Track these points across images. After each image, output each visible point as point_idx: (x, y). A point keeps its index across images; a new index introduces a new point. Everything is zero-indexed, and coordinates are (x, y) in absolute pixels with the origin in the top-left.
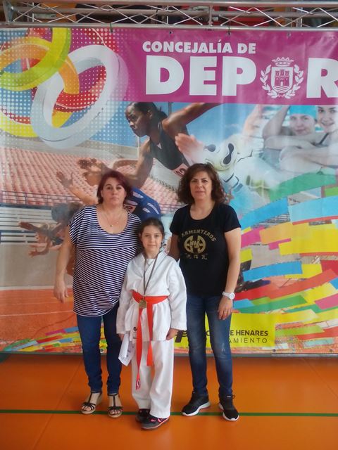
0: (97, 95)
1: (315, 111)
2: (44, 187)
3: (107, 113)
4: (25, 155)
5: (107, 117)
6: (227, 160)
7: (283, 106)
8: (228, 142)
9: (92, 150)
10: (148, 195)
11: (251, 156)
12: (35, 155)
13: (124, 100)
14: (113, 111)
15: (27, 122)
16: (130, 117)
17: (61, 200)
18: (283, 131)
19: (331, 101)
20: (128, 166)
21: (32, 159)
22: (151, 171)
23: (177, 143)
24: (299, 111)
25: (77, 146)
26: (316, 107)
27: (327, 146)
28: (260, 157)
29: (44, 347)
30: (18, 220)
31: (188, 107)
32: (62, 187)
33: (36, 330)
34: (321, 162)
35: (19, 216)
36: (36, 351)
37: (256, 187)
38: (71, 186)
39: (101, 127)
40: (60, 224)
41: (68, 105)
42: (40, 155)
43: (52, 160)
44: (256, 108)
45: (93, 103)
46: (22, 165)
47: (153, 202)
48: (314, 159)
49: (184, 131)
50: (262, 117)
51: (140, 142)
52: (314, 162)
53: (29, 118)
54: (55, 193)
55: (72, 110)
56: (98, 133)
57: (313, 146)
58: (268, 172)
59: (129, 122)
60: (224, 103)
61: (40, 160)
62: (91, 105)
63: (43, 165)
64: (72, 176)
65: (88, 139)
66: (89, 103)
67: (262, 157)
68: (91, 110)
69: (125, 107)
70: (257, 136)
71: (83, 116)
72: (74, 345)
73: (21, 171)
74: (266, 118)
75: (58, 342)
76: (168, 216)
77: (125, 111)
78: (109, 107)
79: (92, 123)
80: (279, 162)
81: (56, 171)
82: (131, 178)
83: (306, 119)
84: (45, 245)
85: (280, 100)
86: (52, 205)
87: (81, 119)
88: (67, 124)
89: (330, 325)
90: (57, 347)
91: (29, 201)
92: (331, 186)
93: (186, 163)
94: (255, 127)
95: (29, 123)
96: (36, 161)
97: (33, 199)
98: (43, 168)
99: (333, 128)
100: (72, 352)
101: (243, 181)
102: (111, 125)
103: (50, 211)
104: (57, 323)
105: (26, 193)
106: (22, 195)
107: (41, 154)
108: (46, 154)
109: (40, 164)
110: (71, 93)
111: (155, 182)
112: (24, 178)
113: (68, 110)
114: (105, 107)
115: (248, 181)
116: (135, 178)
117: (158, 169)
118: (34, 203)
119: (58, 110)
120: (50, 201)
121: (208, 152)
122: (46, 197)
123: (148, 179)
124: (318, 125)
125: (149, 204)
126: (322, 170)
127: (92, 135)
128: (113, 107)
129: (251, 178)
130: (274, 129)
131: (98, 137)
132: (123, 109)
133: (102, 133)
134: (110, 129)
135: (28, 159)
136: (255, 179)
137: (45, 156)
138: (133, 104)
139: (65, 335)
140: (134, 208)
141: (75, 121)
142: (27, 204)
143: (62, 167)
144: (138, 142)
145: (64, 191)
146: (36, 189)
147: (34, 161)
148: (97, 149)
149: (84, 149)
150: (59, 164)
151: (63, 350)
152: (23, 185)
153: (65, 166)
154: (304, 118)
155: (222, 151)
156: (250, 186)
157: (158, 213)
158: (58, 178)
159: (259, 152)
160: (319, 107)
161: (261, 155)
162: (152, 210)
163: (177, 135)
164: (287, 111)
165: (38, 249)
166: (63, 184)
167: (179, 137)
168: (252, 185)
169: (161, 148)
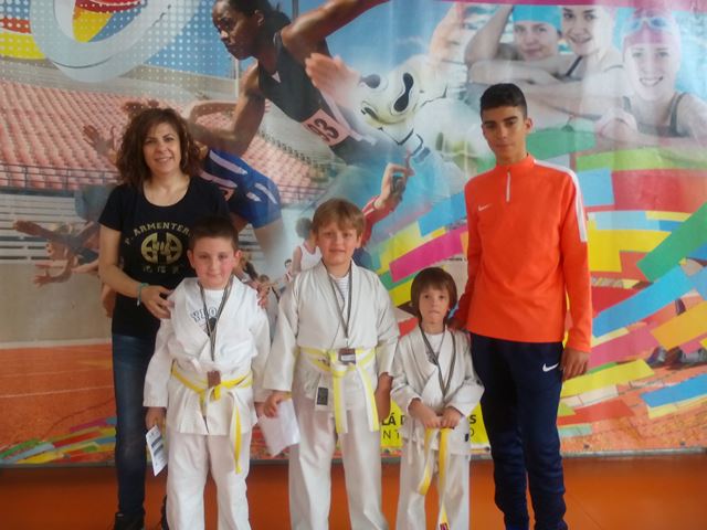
1: (558, 17)
2: (61, 155)
3: (177, 14)
4: (22, 92)
6: (402, 104)
7: (502, 6)
8: (403, 70)
9: (150, 84)
10: (256, 168)
11: (444, 96)
12: (42, 93)
14: (189, 11)
15: (23, 30)
16: (222, 23)
17: (92, 179)
18: (502, 52)
20: (219, 114)
21: (37, 101)
22: (262, 123)
23: (309, 72)
24: (529, 15)
25: (122, 76)
26: (559, 9)
27: (579, 79)
28: (461, 99)
29: (65, 454)
30: (11, 217)
31: (330, 4)
32: (94, 153)
33: (50, 422)
34: (568, 108)
35: (14, 210)
36: (52, 462)
37: (452, 155)
38: (111, 152)
39: (165, 40)
40: (92, 223)
42: (51, 94)
43: (74, 102)
44: (453, 10)
46: (16, 112)
47: (265, 181)
48: (557, 104)
49: (322, 48)
50: (463, 26)
51: (240, 70)
52: (557, 109)
53: (27, 22)
54: (82, 165)
55: (111, 9)
56: (162, 52)
57: (554, 80)
58: (473, 127)
61: (52, 104)
63: (58, 113)
64: (112, 132)
65: (142, 63)
67: (466, 98)
68: (148, 8)
70: (456, 59)
71: (132, 19)
73: (15, 123)
74: (471, 27)
75: (94, 444)
76: (294, 208)
77: (211, 11)
78: (181, 3)
79: (150, 32)
81: (83, 125)
82: (225, 137)
83: (542, 30)
84: (64, 263)
86: (75, 187)
87: (129, 26)
88: (106, 33)
89: (584, 401)
90: (92, 452)
91: (32, 181)
92: (585, 153)
93: (327, 110)
94: (450, 44)
95: (28, 31)
97: (40, 178)
98: (58, 119)
99: (591, 47)
101: (430, 143)
102: (185, 37)
103: (73, 200)
104: (90, 408)
105: (26, 167)
106: (19, 169)
107: (53, 92)
108: (63, 93)
109: (53, 112)
111: (269, 145)
112: (21, 137)
113: (104, 9)
114: (173, 3)
115: (440, 143)
116: (232, 137)
117: (273, 119)
118: (43, 186)
119: (84, 7)
120: (72, 180)
121: (366, 89)
122: (64, 173)
123: (256, 139)
124: (563, 42)
125: (259, 186)
126: (570, 124)
127: (150, 56)
128: (189, 3)
129: (446, 138)
130: (486, 48)
131: (161, 59)
132: (207, 7)
133: (169, 52)
134: (184, 45)
136: (452, 139)
137: (60, 96)
139: (105, 430)
140: (231, 193)
141: (119, 29)
142: (29, 186)
143: (94, 117)
144: (237, 69)
145: (99, 161)
146: (44, 157)
147: (40, 105)
148: (159, 81)
149: (134, 82)
150: (89, 111)
151: (102, 458)
152: (21, 150)
153: (100, 115)
154: (539, 28)
155: (392, 87)
156: (443, 152)
157: (274, 201)
158: (86, 137)
159: (459, 90)
160: (566, 9)
161: (462, 95)
162: (264, 197)
163: (310, 57)
164: (509, 15)
165: (50, 271)
166: (95, 149)
167: (312, 61)
168: (447, 150)
169: (279, 80)
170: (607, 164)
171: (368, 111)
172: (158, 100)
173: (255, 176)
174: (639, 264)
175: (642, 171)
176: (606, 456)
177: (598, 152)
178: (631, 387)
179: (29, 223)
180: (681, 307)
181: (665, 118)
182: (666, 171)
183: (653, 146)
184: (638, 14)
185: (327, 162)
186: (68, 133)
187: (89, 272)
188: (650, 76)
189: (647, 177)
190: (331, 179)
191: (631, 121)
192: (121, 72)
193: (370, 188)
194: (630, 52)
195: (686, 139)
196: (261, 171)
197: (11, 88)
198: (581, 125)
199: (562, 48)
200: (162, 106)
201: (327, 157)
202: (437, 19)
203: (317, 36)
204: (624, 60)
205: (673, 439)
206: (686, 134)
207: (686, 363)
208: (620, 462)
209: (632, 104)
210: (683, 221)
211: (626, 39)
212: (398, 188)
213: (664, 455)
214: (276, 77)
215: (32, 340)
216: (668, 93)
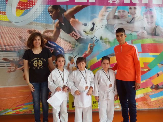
0: (35, 2)
1: (128, 9)
2: (13, 43)
3: (40, 10)
4: (4, 28)
5: (40, 12)
6: (92, 29)
7: (115, 6)
8: (92, 22)
9: (34, 26)
10: (58, 45)
11: (102, 28)
12: (9, 29)
13: (47, 4)
14: (42, 9)
15: (4, 14)
16: (50, 12)
17: (20, 48)
18: (115, 17)
19: (135, 4)
20: (50, 33)
21: (8, 30)
22: (60, 35)
23: (70, 23)
24: (121, 8)
25: (27, 24)
26: (128, 7)
27: (133, 23)
28: (106, 28)
29: (15, 113)
31: (75, 7)
32: (21, 42)
33: (11, 105)
34: (131, 30)
35: (3, 56)
36: (12, 114)
37: (104, 41)
38: (25, 42)
39: (37, 16)
41: (23, 7)
42: (11, 29)
44: (104, 8)
45: (33, 5)
46: (3, 33)
47: (61, 48)
48: (128, 29)
49: (74, 17)
50: (106, 11)
51: (55, 22)
54: (18, 45)
55: (24, 9)
57: (127, 23)
58: (109, 34)
59: (50, 13)
60: (90, 5)
61: (11, 31)
62: (33, 6)
64: (25, 37)
65: (32, 21)
66: (32, 6)
67: (107, 28)
68: (33, 9)
69: (48, 7)
70: (104, 19)
71: (29, 11)
72: (28, 110)
73: (3, 35)
74: (108, 12)
75: (22, 109)
76: (68, 54)
77: (48, 9)
78: (41, 7)
79: (34, 14)
80: (114, 30)
81: (18, 35)
82: (51, 38)
83: (124, 12)
84: (14, 68)
85: (113, 4)
86: (17, 50)
87: (29, 13)
88: (23, 15)
90: (21, 111)
91: (7, 49)
92: (135, 40)
93: (75, 31)
94: (103, 15)
95: (6, 14)
96: (9, 31)
98: (13, 34)
99: (136, 16)
100: (28, 113)
101: (99, 38)
102: (42, 15)
103: (16, 53)
104: (20, 101)
105: (5, 45)
106: (4, 46)
107: (11, 28)
109: (11, 33)
110: (24, 1)
111: (61, 39)
112: (4, 38)
113: (23, 9)
114: (39, 7)
115: (101, 38)
116: (53, 38)
117: (62, 34)
118: (9, 50)
119: (18, 9)
120: (16, 48)
121: (84, 26)
122: (14, 47)
123: (58, 38)
124: (129, 15)
125: (59, 49)
126: (131, 33)
127: (34, 19)
128: (42, 7)
129: (102, 37)
130: (111, 16)
131: (36, 20)
133: (38, 19)
134: (41, 17)
135: (5, 31)
136: (104, 37)
137: (13, 29)
138: (51, 6)
139: (25, 106)
140: (53, 51)
141: (26, 14)
142: (6, 50)
143: (21, 34)
144: (54, 22)
145: (22, 44)
146: (9, 43)
147: (8, 31)
148: (36, 25)
149: (30, 26)
150: (20, 32)
151: (24, 113)
152: (4, 42)
153: (22, 33)
154: (124, 11)
155: (90, 26)
156: (102, 40)
157: (63, 52)
158: (19, 38)
159: (105, 26)
160: (130, 7)
161: (106, 27)
162: (60, 51)
163: (71, 19)
164: (116, 9)
165: (11, 70)
166: (21, 41)
167: (71, 20)
168: (103, 40)
169: (64, 25)
170: (140, 42)
171: (84, 31)
172: (36, 30)
173: (58, 47)
174: (148, 65)
175: (148, 44)
176: (141, 110)
177: (138, 40)
178: (147, 94)
179: (6, 58)
180: (158, 75)
181: (153, 31)
182: (154, 44)
183: (150, 38)
184: (146, 8)
185: (75, 43)
186: (15, 38)
187: (20, 69)
188: (150, 22)
189: (150, 45)
190: (76, 47)
191: (145, 32)
192: (27, 23)
193: (85, 49)
194: (145, 16)
195: (158, 36)
196: (60, 46)
197: (1, 27)
198: (134, 33)
199: (129, 16)
200: (36, 31)
201: (75, 42)
202: (100, 10)
203: (72, 14)
204: (143, 18)
205: (157, 106)
206: (158, 35)
207: (160, 88)
208: (145, 111)
209: (146, 28)
210: (158, 55)
211: (144, 14)
212: (91, 49)
213: (155, 109)
214: (63, 24)
215: (7, 86)
216: (154, 26)
